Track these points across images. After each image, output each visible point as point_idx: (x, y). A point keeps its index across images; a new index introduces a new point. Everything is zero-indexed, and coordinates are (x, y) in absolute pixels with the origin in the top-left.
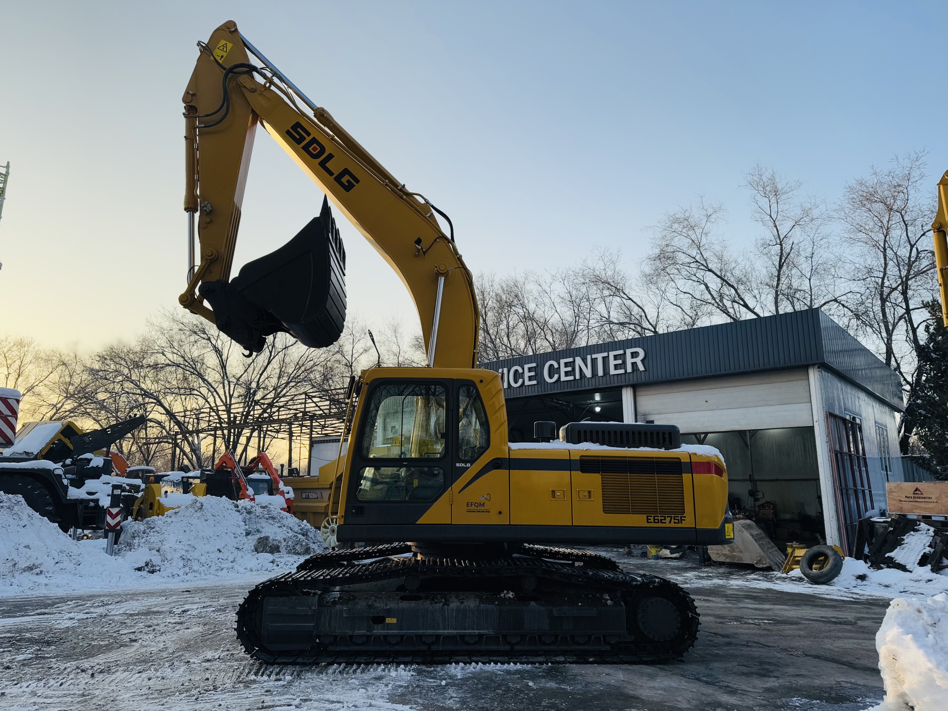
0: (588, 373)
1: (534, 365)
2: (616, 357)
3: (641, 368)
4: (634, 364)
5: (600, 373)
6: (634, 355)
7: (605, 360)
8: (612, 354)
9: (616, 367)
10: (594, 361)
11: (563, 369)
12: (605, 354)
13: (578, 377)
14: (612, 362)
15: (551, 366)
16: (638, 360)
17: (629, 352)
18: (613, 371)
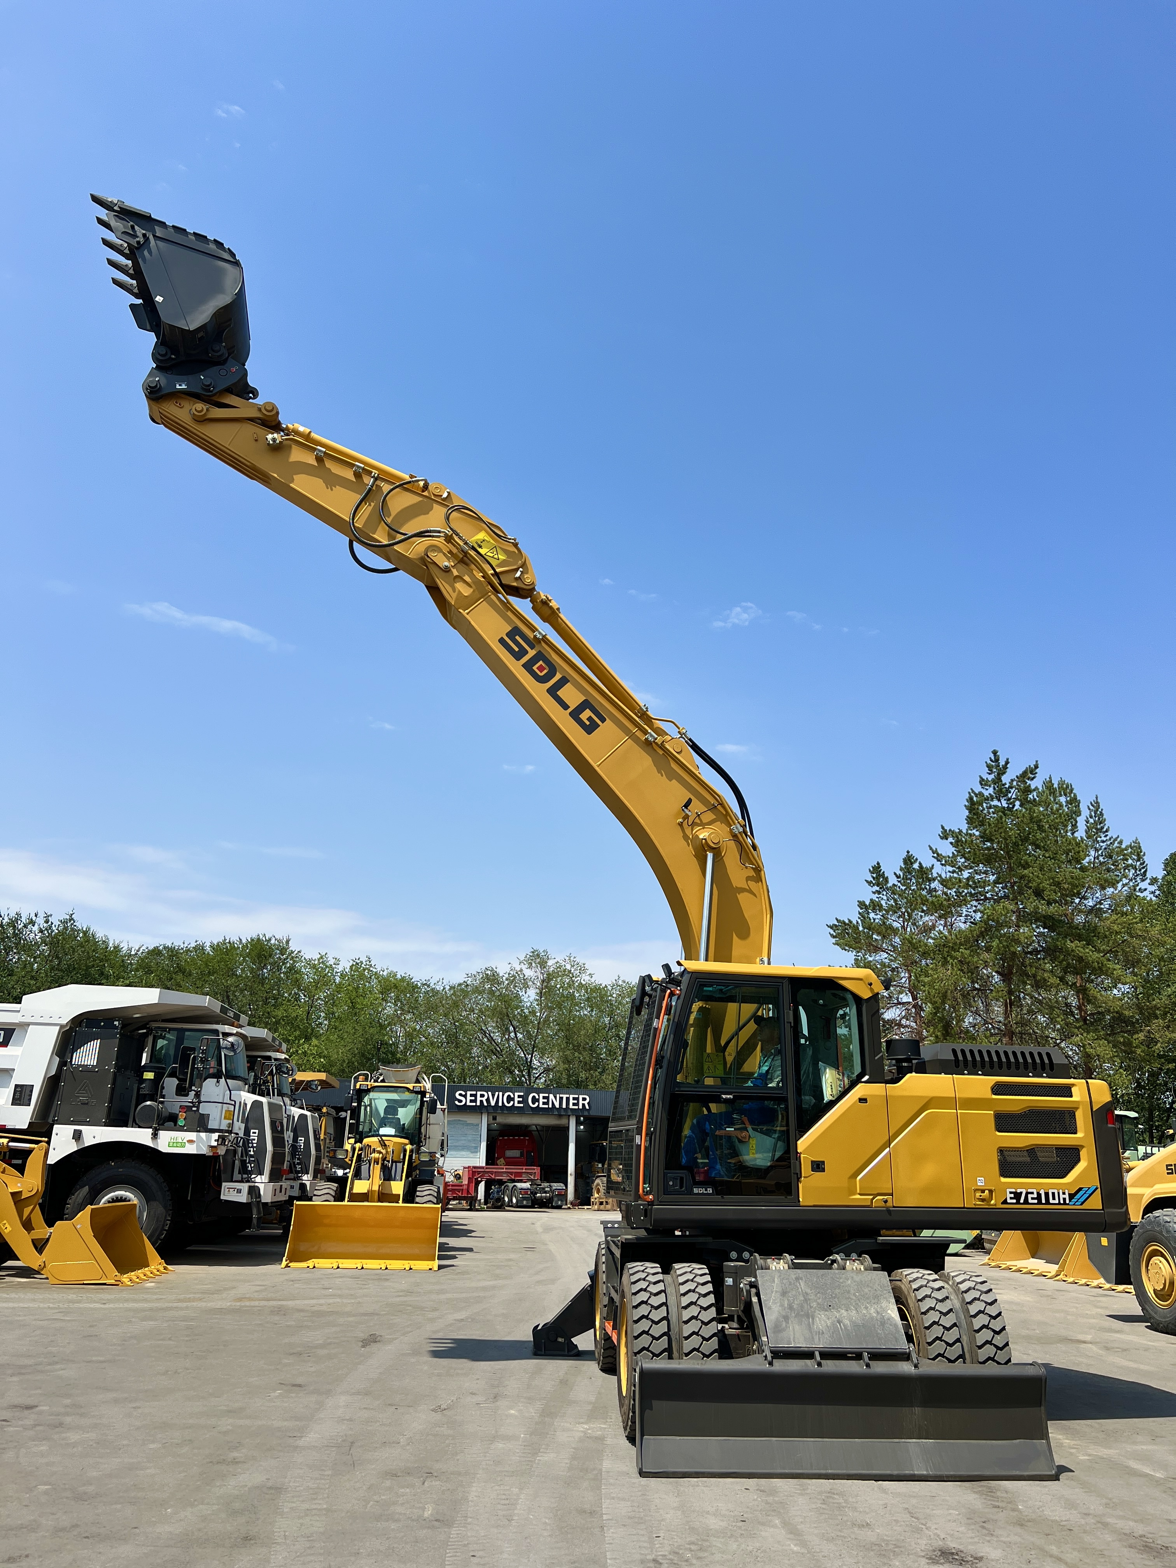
0: (557, 1105)
1: (522, 1094)
2: (574, 1099)
3: (587, 1107)
4: (583, 1105)
5: (564, 1106)
6: (584, 1099)
7: (568, 1099)
8: (571, 1097)
9: (574, 1104)
10: (561, 1099)
11: (541, 1100)
12: (568, 1096)
13: (550, 1106)
14: (571, 1101)
15: (534, 1097)
16: (586, 1102)
17: (581, 1097)
18: (571, 1106)
